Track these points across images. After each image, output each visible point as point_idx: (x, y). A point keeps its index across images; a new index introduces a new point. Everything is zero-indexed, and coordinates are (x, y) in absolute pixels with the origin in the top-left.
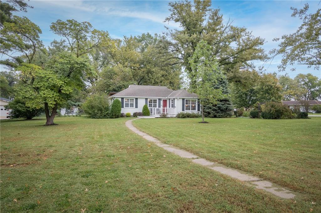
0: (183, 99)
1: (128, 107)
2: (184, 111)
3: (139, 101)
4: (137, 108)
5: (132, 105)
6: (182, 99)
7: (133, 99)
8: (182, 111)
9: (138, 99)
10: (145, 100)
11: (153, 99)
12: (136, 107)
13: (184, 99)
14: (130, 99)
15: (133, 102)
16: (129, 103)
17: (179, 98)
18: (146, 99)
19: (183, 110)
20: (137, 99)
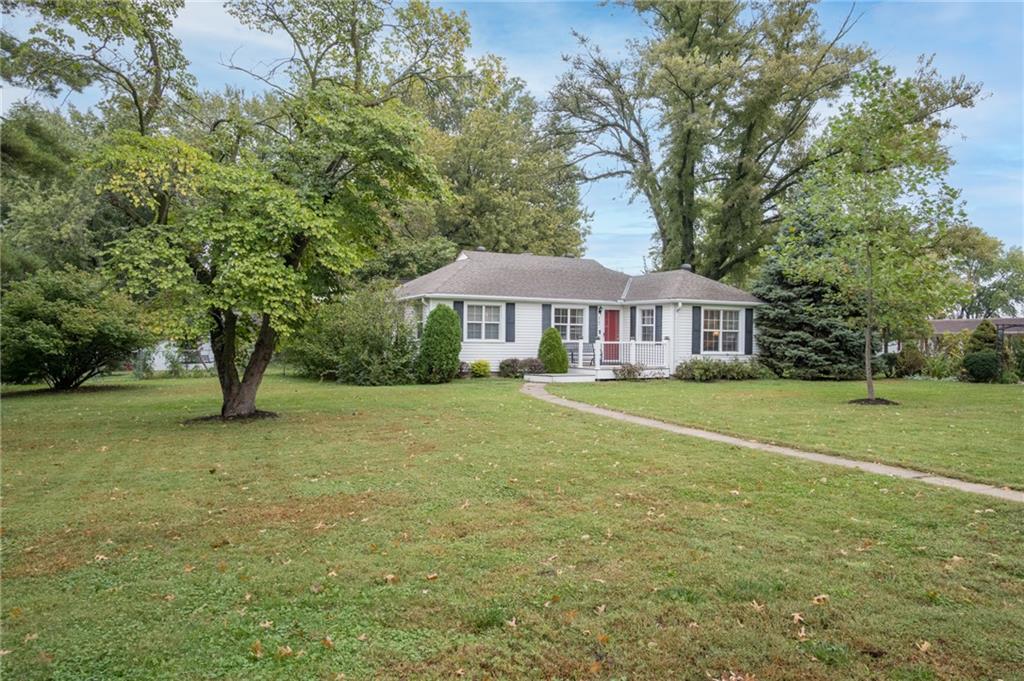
0: (696, 309)
1: (480, 337)
2: (699, 353)
3: (519, 311)
4: (513, 340)
5: (492, 333)
6: (690, 309)
7: (498, 307)
8: (693, 353)
9: (517, 306)
10: (540, 312)
11: (569, 308)
12: (510, 337)
13: (700, 308)
14: (487, 307)
15: (497, 317)
16: (484, 322)
17: (683, 304)
18: (546, 307)
19: (696, 350)
20: (511, 306)
